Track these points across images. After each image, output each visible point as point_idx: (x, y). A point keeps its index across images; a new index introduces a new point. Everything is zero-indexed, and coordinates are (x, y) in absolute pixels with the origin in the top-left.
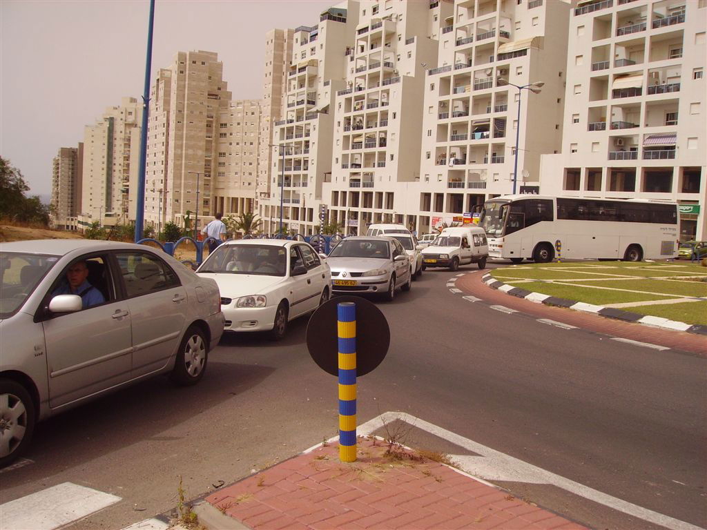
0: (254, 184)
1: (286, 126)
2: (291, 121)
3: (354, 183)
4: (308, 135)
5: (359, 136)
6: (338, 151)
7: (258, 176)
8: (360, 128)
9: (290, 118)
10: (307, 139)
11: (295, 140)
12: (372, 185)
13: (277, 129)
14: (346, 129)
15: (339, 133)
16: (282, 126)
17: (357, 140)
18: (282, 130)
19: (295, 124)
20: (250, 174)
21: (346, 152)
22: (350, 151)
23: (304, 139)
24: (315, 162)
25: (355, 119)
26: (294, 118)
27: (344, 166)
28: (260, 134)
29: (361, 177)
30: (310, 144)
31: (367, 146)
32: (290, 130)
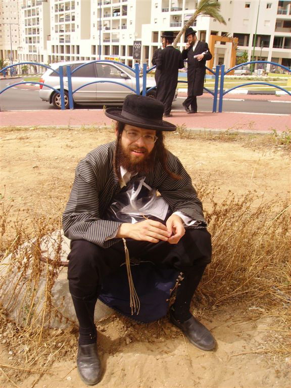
0: (18, 42)
1: (27, 9)
2: (30, 6)
3: (62, 40)
4: (38, 14)
5: (63, 15)
6: (53, 23)
7: (19, 37)
8: (62, 10)
9: (29, 4)
10: (38, 16)
11: (32, 17)
12: (69, 42)
13: (23, 11)
14: (56, 11)
15: (53, 13)
16: (25, 9)
17: (61, 17)
18: (25, 11)
19: (31, 8)
20: (16, 36)
21: (57, 24)
22: (59, 24)
23: (36, 17)
24: (42, 29)
25: (60, 5)
26: (31, 5)
27: (56, 32)
28: (18, 12)
29: (64, 37)
30: (40, 19)
31: (66, 20)
32: (29, 11)
